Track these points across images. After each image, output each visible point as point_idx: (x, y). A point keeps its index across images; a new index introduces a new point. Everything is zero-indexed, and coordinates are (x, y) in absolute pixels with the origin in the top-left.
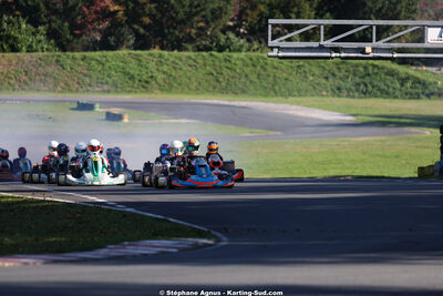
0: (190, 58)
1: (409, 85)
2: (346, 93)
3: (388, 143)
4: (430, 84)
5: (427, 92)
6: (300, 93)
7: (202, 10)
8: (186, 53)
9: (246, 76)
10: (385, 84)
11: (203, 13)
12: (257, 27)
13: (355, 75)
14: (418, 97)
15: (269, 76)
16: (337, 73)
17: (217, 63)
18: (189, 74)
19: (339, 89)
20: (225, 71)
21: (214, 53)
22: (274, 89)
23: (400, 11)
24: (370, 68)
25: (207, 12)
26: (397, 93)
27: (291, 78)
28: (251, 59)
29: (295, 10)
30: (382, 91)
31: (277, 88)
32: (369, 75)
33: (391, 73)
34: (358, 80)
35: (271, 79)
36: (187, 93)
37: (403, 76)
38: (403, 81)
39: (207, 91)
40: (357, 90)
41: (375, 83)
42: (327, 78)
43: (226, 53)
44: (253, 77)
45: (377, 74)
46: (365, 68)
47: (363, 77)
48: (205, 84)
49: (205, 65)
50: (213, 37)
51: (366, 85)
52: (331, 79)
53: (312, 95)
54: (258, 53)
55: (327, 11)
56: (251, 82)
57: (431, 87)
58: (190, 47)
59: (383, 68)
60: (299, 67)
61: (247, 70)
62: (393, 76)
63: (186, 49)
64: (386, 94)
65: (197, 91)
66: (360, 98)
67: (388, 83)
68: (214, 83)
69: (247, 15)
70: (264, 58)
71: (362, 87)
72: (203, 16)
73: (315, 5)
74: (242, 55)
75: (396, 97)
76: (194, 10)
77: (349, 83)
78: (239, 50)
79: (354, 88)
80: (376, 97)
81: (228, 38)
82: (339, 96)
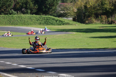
0: (3, 16)
1: (58, 22)
2: (42, 24)
3: (67, 36)
4: (63, 21)
5: (63, 23)
6: (31, 24)
7: (5, 4)
8: (2, 15)
9: (17, 21)
10: (52, 22)
11: (6, 5)
12: (19, 8)
13: (44, 20)
14: (60, 25)
15: (23, 20)
16: (40, 19)
17: (10, 17)
18: (3, 20)
19: (41, 23)
20: (12, 20)
21: (9, 15)
22: (24, 24)
23: (54, 4)
24: (48, 18)
25: (7, 5)
26: (55, 24)
27: (28, 21)
28: (18, 16)
29: (28, 4)
30: (51, 23)
31: (25, 23)
32: (48, 20)
33: (53, 19)
34: (45, 21)
35: (23, 21)
36: (3, 25)
37: (56, 20)
38: (56, 21)
39: (8, 24)
40: (45, 23)
41: (50, 22)
42: (37, 21)
43: (12, 15)
44: (19, 21)
45: (50, 19)
46: (47, 18)
47: (46, 20)
48: (7, 23)
49: (7, 18)
50: (8, 11)
51: (47, 22)
52: (38, 21)
53: (34, 25)
54: (20, 15)
55: (36, 4)
56: (19, 22)
57: (63, 22)
58: (3, 14)
59: (51, 18)
60: (30, 18)
61: (17, 19)
62: (54, 20)
63: (2, 14)
64: (52, 24)
65: (5, 24)
66: (46, 25)
67: (53, 21)
68: (9, 22)
69: (17, 6)
70: (21, 16)
71: (46, 23)
72: (6, 6)
73: (33, 3)
74: (16, 15)
75: (55, 25)
76: (4, 5)
77: (43, 22)
78: (15, 14)
79: (44, 23)
80: (50, 25)
81: (12, 11)
82: (41, 25)
